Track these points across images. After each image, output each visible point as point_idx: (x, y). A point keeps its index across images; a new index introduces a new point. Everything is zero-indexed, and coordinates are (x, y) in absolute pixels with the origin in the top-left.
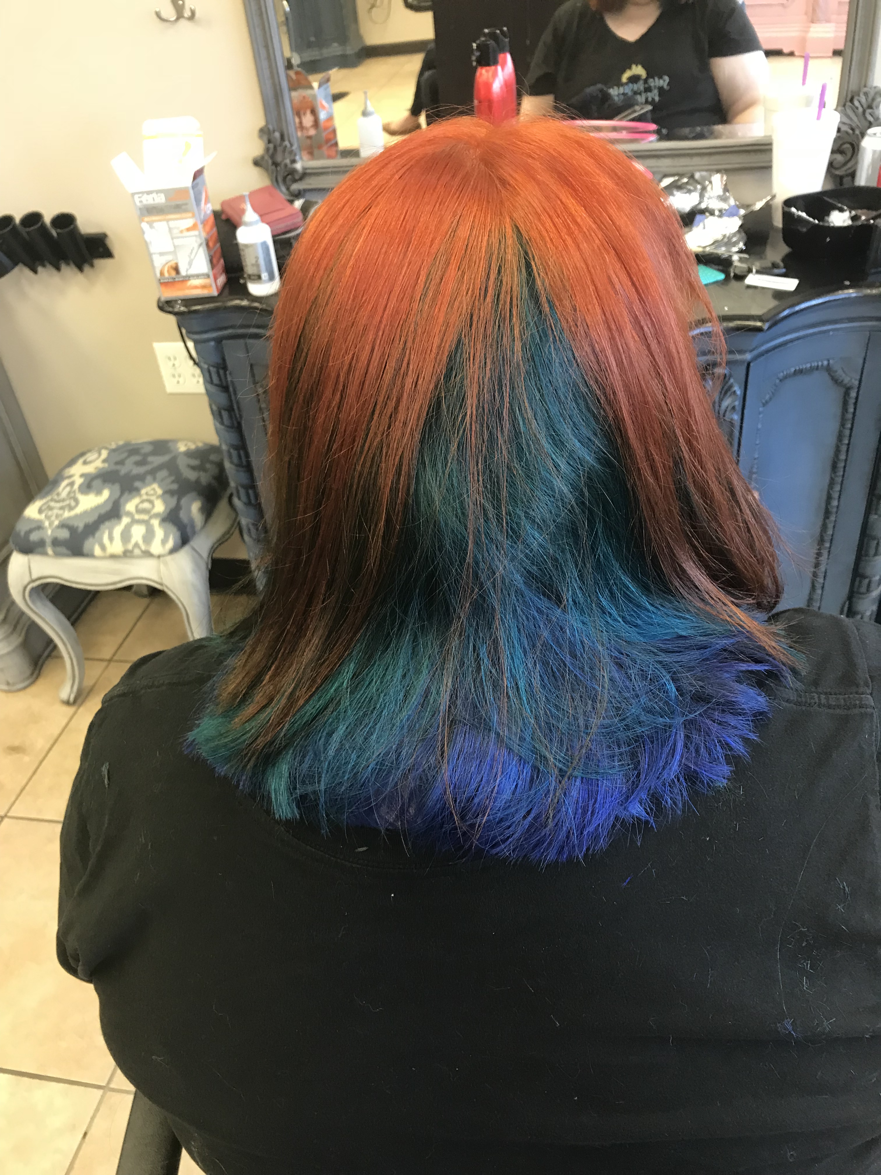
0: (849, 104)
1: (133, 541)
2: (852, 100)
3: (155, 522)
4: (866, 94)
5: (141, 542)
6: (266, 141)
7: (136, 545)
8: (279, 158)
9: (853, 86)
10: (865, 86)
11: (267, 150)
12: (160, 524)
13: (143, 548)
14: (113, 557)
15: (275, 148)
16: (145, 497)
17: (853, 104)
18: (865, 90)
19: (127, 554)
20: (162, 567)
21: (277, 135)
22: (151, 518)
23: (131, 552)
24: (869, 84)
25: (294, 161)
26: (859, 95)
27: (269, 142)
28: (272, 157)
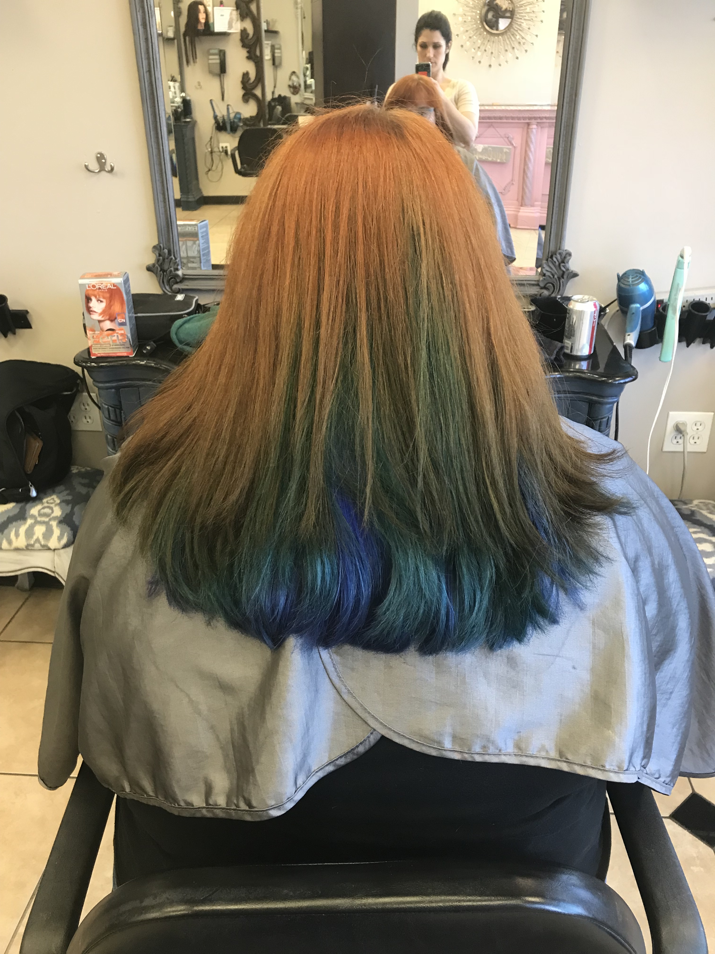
0: (550, 259)
1: (35, 537)
2: (552, 257)
3: (54, 524)
4: (560, 254)
5: (41, 538)
6: (158, 255)
7: (38, 540)
8: (166, 267)
9: (552, 248)
10: (559, 249)
11: (158, 260)
12: (57, 525)
13: (43, 543)
14: (17, 549)
15: (164, 260)
16: (46, 505)
17: (553, 259)
18: (560, 251)
19: (29, 548)
20: (56, 558)
21: (166, 251)
22: (50, 520)
23: (32, 545)
24: (562, 248)
25: (177, 269)
26: (556, 254)
27: (160, 255)
28: (161, 265)
